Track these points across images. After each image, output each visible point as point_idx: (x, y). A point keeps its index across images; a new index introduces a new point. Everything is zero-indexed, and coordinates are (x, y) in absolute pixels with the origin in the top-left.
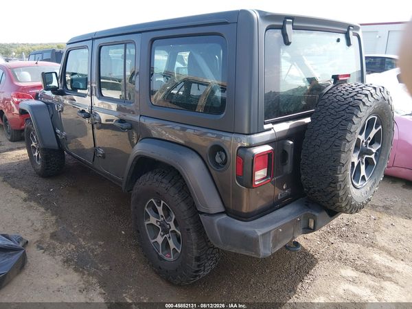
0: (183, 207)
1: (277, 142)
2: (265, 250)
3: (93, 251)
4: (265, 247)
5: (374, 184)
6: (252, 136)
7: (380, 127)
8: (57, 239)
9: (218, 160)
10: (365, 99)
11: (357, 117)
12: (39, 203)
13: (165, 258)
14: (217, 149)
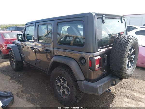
0: (70, 79)
1: (102, 55)
2: (100, 92)
3: (37, 96)
4: (100, 91)
5: (134, 68)
6: (94, 53)
7: (134, 49)
8: (24, 93)
9: (82, 62)
10: (130, 40)
11: (128, 46)
12: (15, 80)
13: (64, 97)
14: (82, 58)
